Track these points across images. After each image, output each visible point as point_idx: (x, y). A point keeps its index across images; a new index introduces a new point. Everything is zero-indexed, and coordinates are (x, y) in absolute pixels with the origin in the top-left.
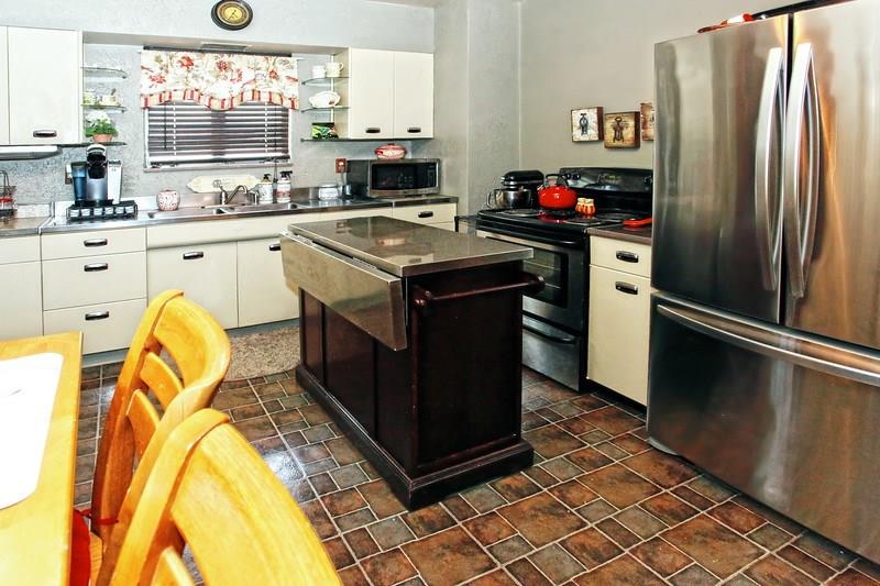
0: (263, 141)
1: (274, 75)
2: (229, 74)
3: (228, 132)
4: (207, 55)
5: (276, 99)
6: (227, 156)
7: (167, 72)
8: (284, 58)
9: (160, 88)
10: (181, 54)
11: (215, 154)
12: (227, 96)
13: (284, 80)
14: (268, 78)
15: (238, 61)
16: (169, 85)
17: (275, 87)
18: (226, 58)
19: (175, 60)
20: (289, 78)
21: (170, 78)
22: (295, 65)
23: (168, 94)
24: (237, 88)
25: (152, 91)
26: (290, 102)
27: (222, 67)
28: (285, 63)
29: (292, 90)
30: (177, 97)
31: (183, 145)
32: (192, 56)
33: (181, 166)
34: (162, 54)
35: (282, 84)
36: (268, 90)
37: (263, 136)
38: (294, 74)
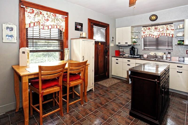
0: (166, 45)
1: (167, 29)
2: (157, 30)
3: (160, 43)
4: (153, 27)
5: (168, 35)
6: (159, 48)
7: (146, 31)
8: (170, 25)
9: (144, 34)
10: (148, 27)
11: (156, 47)
12: (157, 35)
13: (170, 30)
14: (166, 30)
15: (159, 27)
16: (146, 34)
17: (168, 32)
18: (157, 27)
19: (147, 28)
20: (171, 29)
21: (146, 32)
22: (173, 26)
23: (146, 35)
24: (159, 33)
25: (143, 35)
26: (172, 35)
27: (156, 29)
28: (170, 26)
29: (172, 32)
30: (148, 36)
31: (150, 45)
32: (150, 27)
33: (149, 50)
34: (145, 28)
35: (170, 31)
36: (166, 33)
37: (166, 44)
38: (173, 28)
